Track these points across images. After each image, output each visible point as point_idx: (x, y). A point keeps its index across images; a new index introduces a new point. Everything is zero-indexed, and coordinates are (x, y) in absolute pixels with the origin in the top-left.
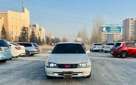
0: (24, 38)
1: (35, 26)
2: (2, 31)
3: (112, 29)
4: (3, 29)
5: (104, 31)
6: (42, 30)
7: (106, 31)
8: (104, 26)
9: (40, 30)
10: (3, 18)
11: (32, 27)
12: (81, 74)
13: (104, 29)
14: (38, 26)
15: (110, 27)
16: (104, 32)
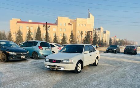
0: (87, 41)
1: (100, 29)
2: (71, 36)
4: (72, 34)
6: (106, 32)
9: (105, 32)
10: (72, 24)
11: (97, 30)
12: (63, 68)
14: (103, 29)
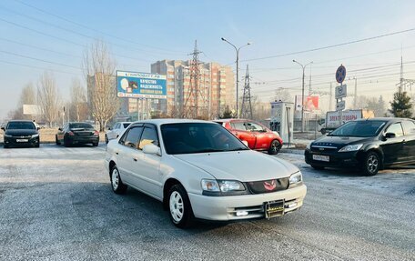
3: (145, 84)
5: (125, 89)
7: (130, 90)
8: (123, 74)
13: (125, 84)
15: (139, 79)
16: (124, 91)
